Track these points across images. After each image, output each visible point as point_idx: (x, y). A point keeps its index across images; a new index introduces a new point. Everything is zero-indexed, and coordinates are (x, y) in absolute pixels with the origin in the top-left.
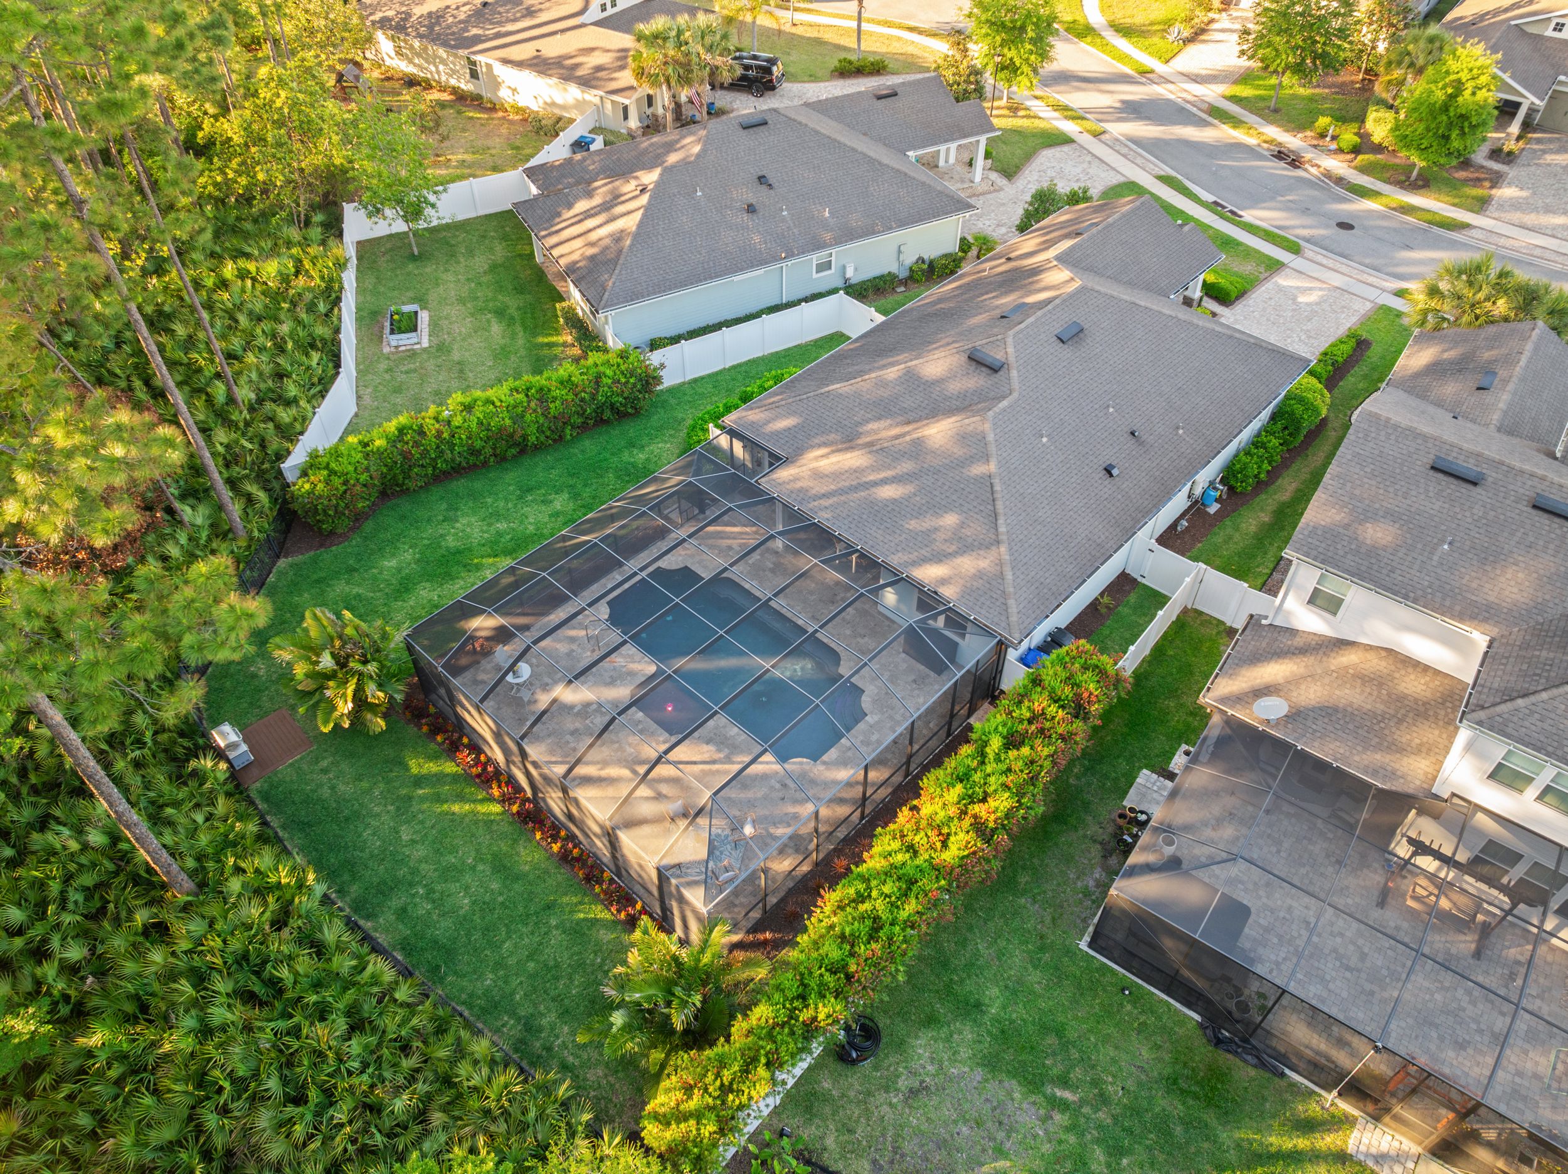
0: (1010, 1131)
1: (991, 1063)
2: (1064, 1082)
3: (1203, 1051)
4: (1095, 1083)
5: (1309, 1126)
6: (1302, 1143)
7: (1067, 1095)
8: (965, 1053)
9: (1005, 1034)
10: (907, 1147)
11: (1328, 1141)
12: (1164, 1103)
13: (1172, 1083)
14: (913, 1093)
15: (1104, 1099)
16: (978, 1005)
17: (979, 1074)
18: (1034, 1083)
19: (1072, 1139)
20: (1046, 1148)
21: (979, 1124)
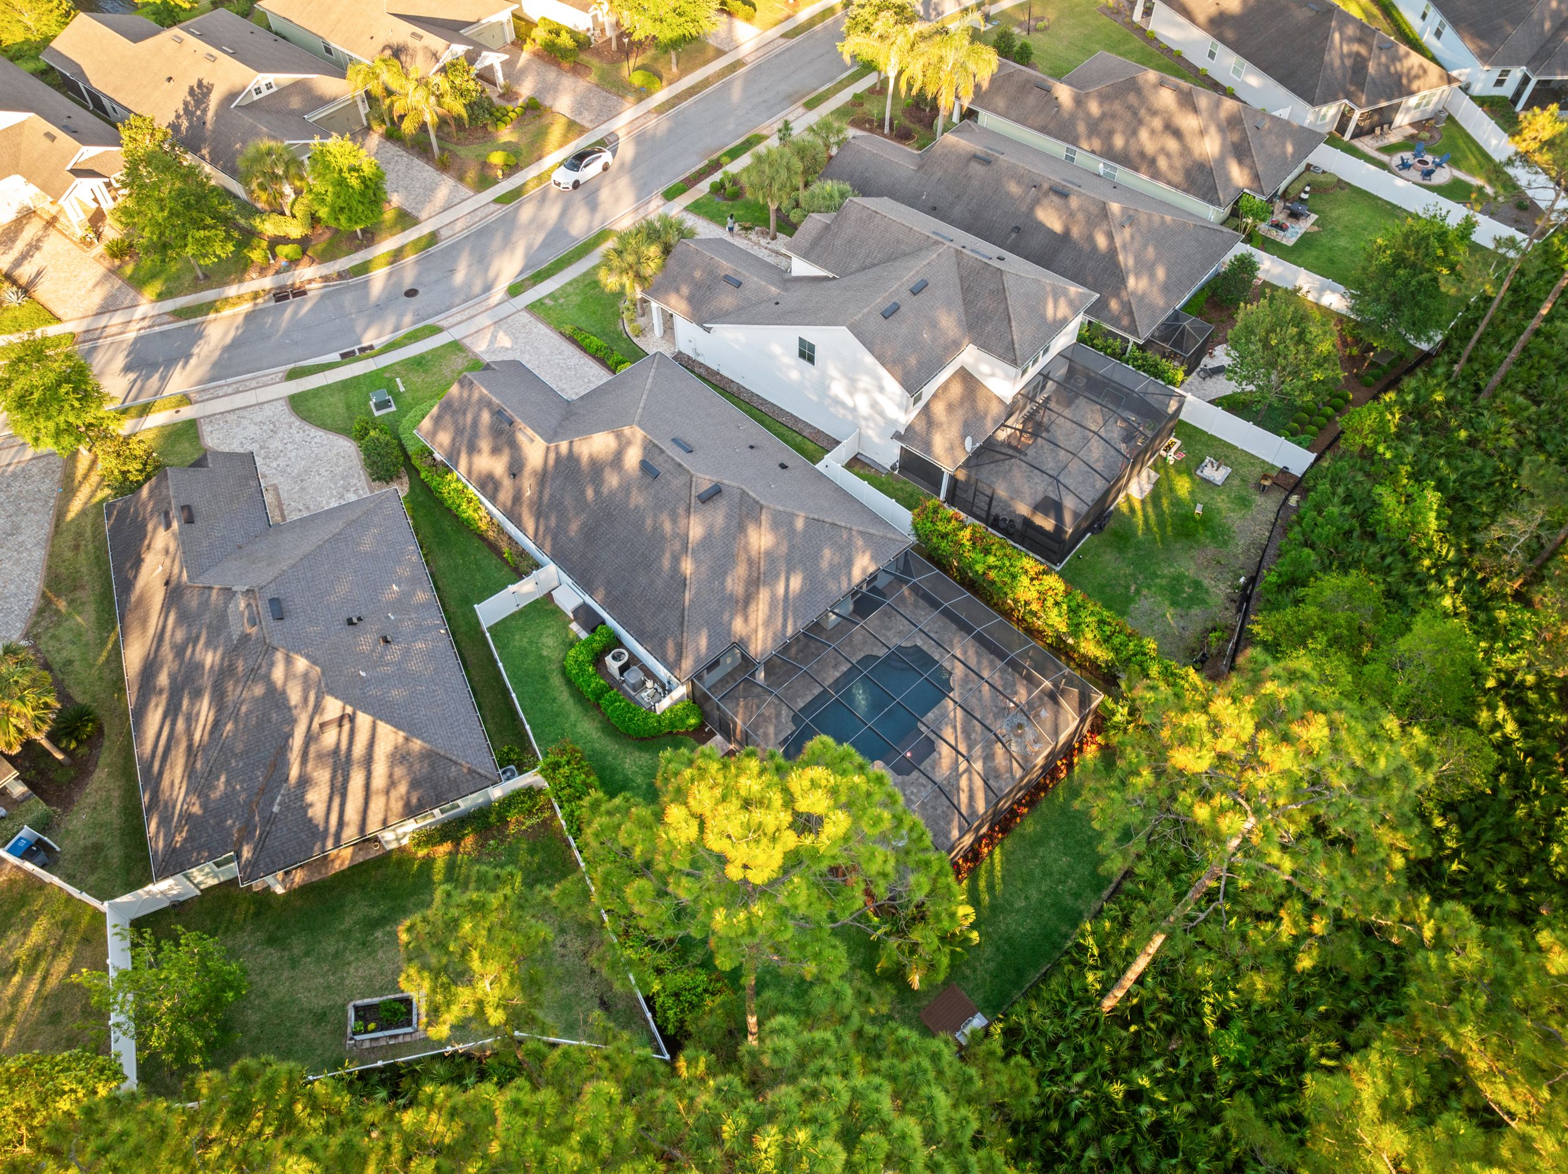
0: (1153, 611)
2: (1128, 588)
3: (1104, 535)
4: (1125, 577)
5: (1132, 510)
6: (1140, 513)
7: (1133, 588)
11: (1138, 506)
12: (1130, 554)
13: (1121, 551)
15: (1133, 575)
18: (1128, 600)
19: (1153, 589)
20: (1159, 599)
21: (1151, 622)
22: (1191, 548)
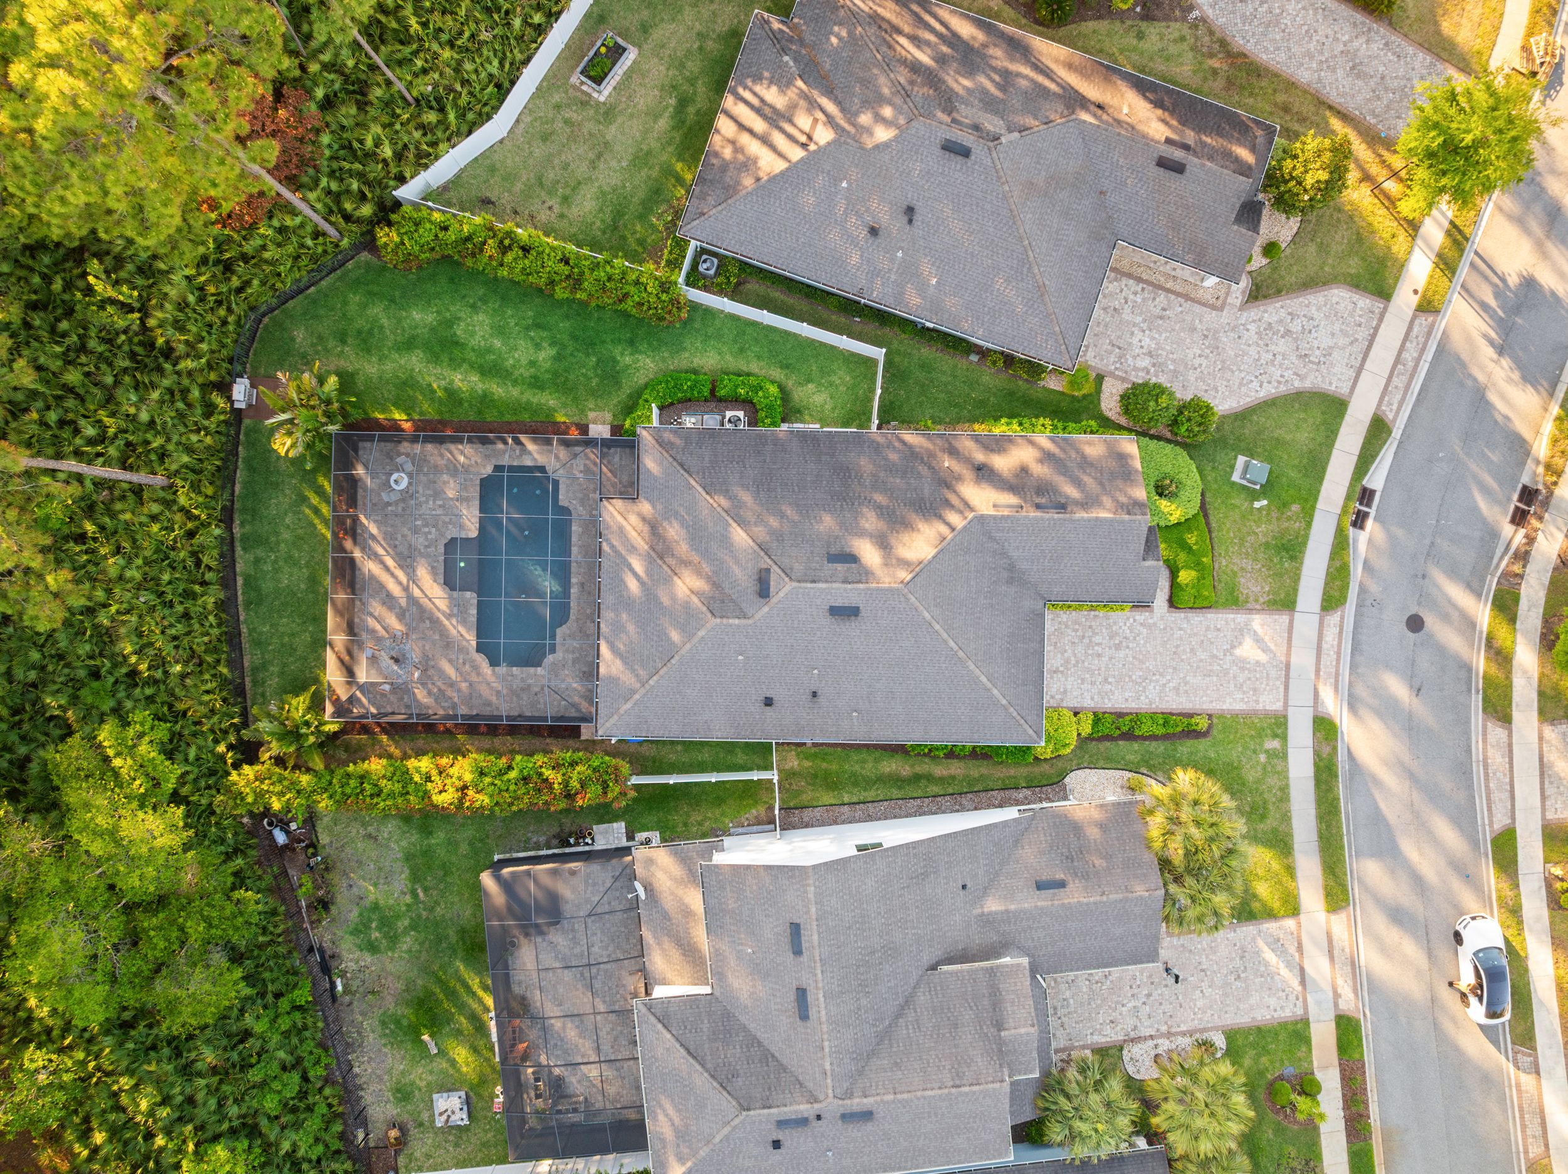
0: (388, 883)
1: (409, 857)
2: (426, 890)
4: (437, 903)
7: (421, 895)
8: (404, 843)
9: (427, 853)
10: (348, 849)
12: (452, 935)
13: (462, 931)
14: (370, 836)
15: (431, 910)
16: (431, 833)
17: (400, 855)
18: (415, 878)
19: (404, 909)
20: (391, 902)
21: (380, 869)
22: (407, 990)
